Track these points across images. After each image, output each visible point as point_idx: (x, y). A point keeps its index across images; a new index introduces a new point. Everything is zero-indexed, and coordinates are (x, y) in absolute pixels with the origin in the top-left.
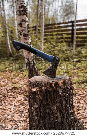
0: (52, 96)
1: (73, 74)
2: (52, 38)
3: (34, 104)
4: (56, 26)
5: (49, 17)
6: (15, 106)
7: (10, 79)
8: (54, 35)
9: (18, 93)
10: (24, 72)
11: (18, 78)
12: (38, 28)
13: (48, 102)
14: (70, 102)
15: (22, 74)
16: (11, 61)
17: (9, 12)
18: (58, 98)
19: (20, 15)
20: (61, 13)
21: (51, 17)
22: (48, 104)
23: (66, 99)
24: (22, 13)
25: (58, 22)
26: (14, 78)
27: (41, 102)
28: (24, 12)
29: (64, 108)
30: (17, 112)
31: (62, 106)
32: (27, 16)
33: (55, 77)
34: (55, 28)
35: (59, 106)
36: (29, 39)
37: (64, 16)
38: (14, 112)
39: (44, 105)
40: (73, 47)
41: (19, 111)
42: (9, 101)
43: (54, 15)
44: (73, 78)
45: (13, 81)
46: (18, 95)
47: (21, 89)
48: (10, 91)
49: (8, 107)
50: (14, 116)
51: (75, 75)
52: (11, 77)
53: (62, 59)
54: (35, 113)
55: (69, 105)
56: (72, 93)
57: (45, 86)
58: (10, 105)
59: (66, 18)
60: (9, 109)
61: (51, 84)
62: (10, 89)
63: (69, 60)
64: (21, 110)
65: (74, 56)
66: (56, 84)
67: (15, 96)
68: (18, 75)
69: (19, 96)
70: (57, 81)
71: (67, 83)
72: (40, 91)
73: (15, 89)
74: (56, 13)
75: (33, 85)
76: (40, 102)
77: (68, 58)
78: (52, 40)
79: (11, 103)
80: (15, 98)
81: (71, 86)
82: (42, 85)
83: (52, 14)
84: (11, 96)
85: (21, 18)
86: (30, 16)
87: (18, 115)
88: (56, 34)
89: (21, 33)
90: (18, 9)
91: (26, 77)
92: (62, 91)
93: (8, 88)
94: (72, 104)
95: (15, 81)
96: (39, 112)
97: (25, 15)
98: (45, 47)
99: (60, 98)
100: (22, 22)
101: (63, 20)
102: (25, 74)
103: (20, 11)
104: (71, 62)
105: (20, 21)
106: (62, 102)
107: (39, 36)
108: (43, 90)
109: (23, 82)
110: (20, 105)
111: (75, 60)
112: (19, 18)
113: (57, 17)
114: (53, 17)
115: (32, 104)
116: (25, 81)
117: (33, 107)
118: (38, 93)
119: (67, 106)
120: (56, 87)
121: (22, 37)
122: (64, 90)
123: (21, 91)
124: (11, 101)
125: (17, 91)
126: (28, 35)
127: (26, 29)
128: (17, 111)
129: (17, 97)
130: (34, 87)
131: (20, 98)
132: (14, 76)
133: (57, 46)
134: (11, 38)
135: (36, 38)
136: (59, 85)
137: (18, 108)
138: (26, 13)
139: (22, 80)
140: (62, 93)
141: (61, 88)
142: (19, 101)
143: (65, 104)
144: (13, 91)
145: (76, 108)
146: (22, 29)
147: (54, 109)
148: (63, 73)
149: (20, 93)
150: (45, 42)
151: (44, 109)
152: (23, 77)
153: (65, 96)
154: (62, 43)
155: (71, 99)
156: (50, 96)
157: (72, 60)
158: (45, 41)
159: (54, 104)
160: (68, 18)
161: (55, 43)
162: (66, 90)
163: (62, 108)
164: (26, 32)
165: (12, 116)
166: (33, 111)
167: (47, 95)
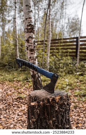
0: (49, 111)
1: (75, 87)
2: (58, 52)
3: (32, 118)
4: (62, 41)
5: (56, 33)
6: (18, 115)
7: (17, 89)
8: (59, 49)
9: (23, 103)
10: (30, 83)
11: (24, 88)
12: (45, 42)
13: (45, 117)
14: (66, 117)
15: (28, 84)
16: (19, 71)
17: (21, 27)
18: (54, 113)
19: (28, 32)
20: (68, 29)
21: (58, 33)
22: (45, 118)
23: (62, 114)
24: (29, 31)
25: (64, 38)
26: (21, 88)
27: (39, 116)
28: (31, 30)
29: (60, 123)
30: (19, 122)
31: (58, 121)
32: (34, 33)
33: (53, 92)
34: (61, 43)
35: (55, 120)
36: (35, 54)
37: (70, 32)
38: (16, 121)
39: (41, 119)
40: (77, 60)
41: (21, 121)
42: (14, 110)
43: (61, 31)
44: (75, 91)
45: (19, 91)
46: (22, 104)
47: (26, 99)
48: (15, 100)
49: (12, 116)
50: (16, 125)
51: (77, 87)
52: (18, 87)
53: (66, 72)
54: (32, 126)
55: (66, 120)
56: (68, 109)
57: (43, 101)
58: (14, 114)
59: (72, 33)
60: (13, 118)
61: (48, 100)
62: (15, 99)
63: (72, 73)
64: (23, 120)
65: (77, 70)
66: (54, 100)
67: (19, 106)
68: (24, 86)
69: (23, 106)
70: (54, 97)
71: (64, 99)
72: (38, 105)
73: (20, 99)
74: (63, 29)
75: (33, 99)
76: (37, 116)
77: (72, 71)
78: (58, 54)
79: (15, 113)
80: (19, 108)
81: (67, 102)
82: (41, 100)
83: (60, 30)
84: (16, 106)
85: (28, 35)
86: (39, 31)
87: (20, 124)
88: (62, 49)
89: (28, 48)
90: (26, 27)
91: (31, 87)
92: (59, 106)
93: (14, 98)
94: (69, 120)
95: (21, 90)
96: (36, 125)
97: (32, 32)
98: (50, 60)
99: (57, 113)
100: (29, 39)
101: (69, 36)
102: (30, 84)
103: (27, 29)
104: (75, 75)
105: (27, 38)
106: (59, 117)
107: (46, 50)
108: (41, 105)
109: (28, 93)
110: (23, 115)
111: (78, 73)
112: (27, 35)
113: (63, 33)
114: (60, 32)
115: (31, 117)
116: (30, 91)
117: (31, 120)
118: (36, 107)
119: (63, 121)
120: (53, 103)
121: (29, 51)
122: (61, 106)
123: (25, 101)
124: (15, 110)
125: (21, 101)
126: (34, 50)
127: (33, 45)
128: (19, 120)
129: (21, 106)
130: (33, 102)
131: (23, 108)
132: (21, 86)
133: (62, 60)
134: (20, 50)
135: (43, 52)
136: (56, 101)
137: (21, 117)
138: (33, 31)
139: (27, 91)
140: (58, 109)
141: (58, 104)
142: (22, 110)
143: (61, 119)
144: (18, 101)
145: (76, 121)
146: (29, 44)
147: (50, 124)
148: (66, 86)
149: (24, 103)
150: (51, 56)
151: (41, 123)
152: (29, 87)
153: (61, 111)
154: (67, 57)
155: (68, 114)
156: (47, 111)
157: (75, 73)
158: (51, 54)
159: (51, 119)
160: (74, 34)
161: (60, 57)
162: (62, 106)
163: (58, 123)
164: (33, 48)
165: (14, 126)
166: (31, 124)
167: (44, 110)
